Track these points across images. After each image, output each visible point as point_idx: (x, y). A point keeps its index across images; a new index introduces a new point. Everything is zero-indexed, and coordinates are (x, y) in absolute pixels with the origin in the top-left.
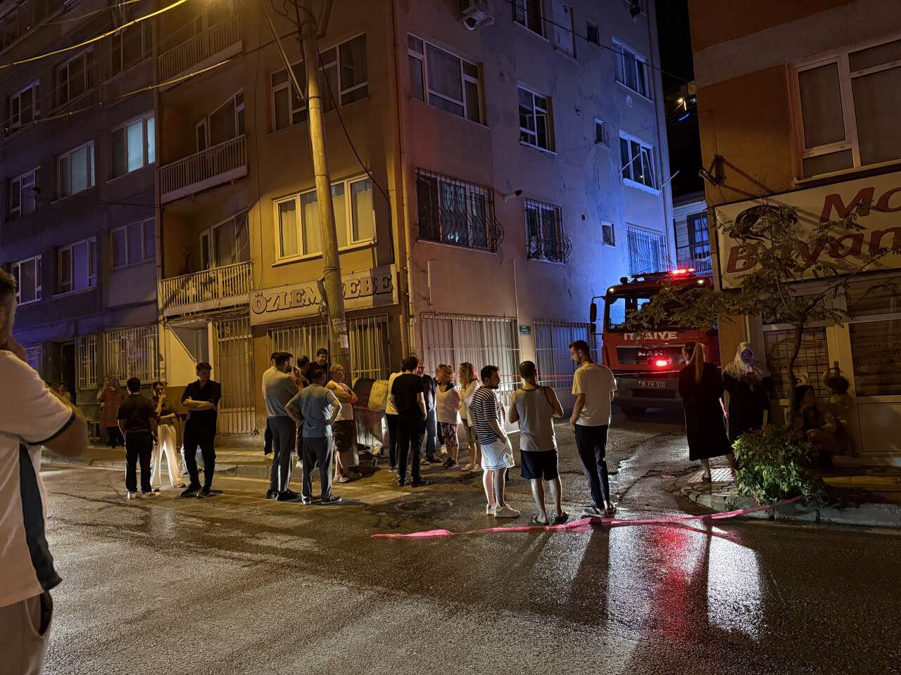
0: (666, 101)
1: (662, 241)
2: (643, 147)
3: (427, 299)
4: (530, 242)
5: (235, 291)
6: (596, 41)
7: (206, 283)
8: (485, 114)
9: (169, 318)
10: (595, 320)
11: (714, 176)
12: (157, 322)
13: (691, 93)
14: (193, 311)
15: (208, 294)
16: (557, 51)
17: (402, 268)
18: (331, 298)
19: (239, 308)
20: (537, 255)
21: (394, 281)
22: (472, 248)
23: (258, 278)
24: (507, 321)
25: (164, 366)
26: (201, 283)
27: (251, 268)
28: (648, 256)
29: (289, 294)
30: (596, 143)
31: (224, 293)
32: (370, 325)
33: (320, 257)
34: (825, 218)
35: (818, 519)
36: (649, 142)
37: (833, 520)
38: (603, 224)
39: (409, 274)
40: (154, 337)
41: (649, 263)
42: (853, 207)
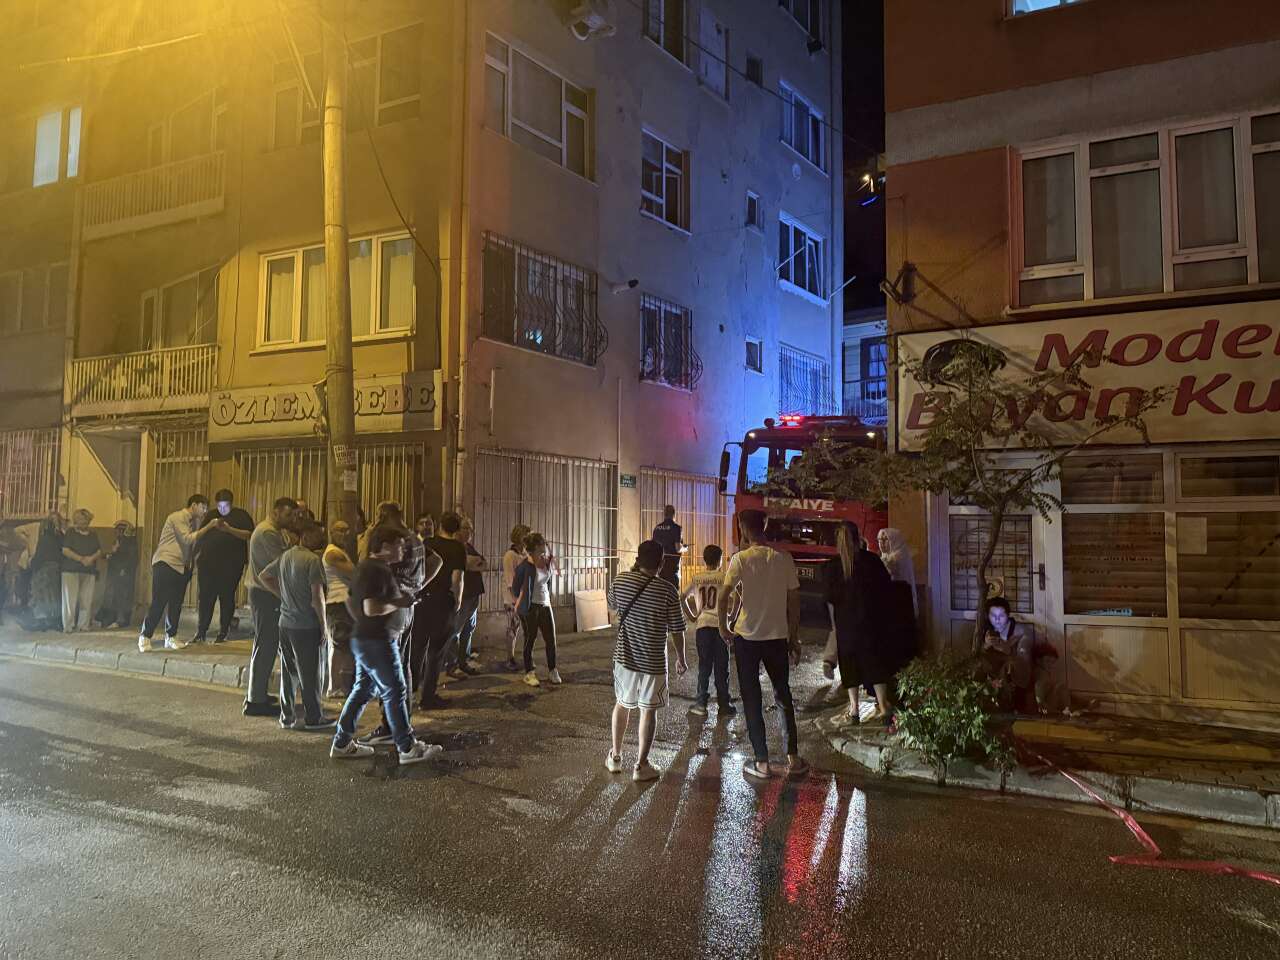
0: (846, 175)
1: (824, 371)
2: (810, 239)
3: (487, 425)
4: (644, 356)
5: (188, 386)
6: (758, 81)
7: (144, 371)
8: (592, 162)
9: (81, 420)
10: (726, 476)
11: (900, 291)
12: (60, 425)
13: (880, 169)
14: (119, 412)
15: (145, 389)
16: (702, 87)
17: (451, 377)
18: (333, 413)
19: (191, 414)
20: (653, 375)
21: (438, 396)
22: (560, 356)
23: (225, 370)
24: (603, 466)
25: (65, 494)
26: (136, 370)
27: (216, 354)
28: (804, 391)
29: (271, 400)
30: (746, 224)
31: (170, 388)
32: (396, 457)
33: (323, 348)
34: (1042, 364)
35: (1002, 787)
36: (818, 232)
37: (1023, 789)
38: (748, 340)
39: (461, 387)
40: (54, 446)
41: (805, 400)
42: (1079, 355)
